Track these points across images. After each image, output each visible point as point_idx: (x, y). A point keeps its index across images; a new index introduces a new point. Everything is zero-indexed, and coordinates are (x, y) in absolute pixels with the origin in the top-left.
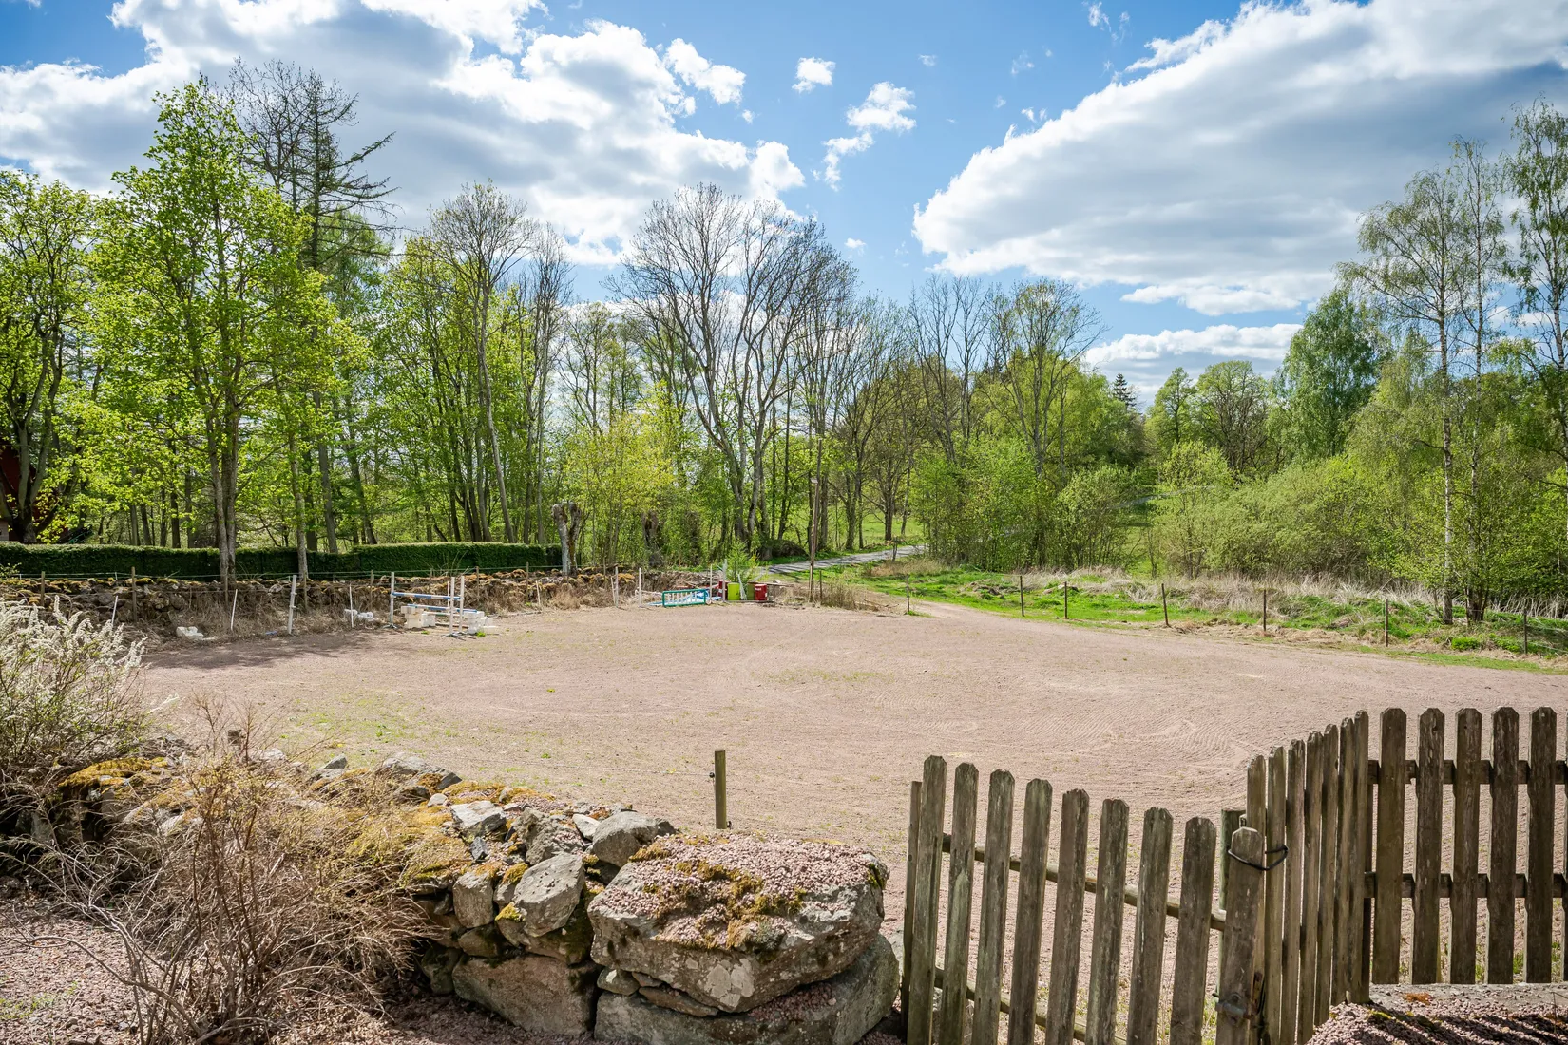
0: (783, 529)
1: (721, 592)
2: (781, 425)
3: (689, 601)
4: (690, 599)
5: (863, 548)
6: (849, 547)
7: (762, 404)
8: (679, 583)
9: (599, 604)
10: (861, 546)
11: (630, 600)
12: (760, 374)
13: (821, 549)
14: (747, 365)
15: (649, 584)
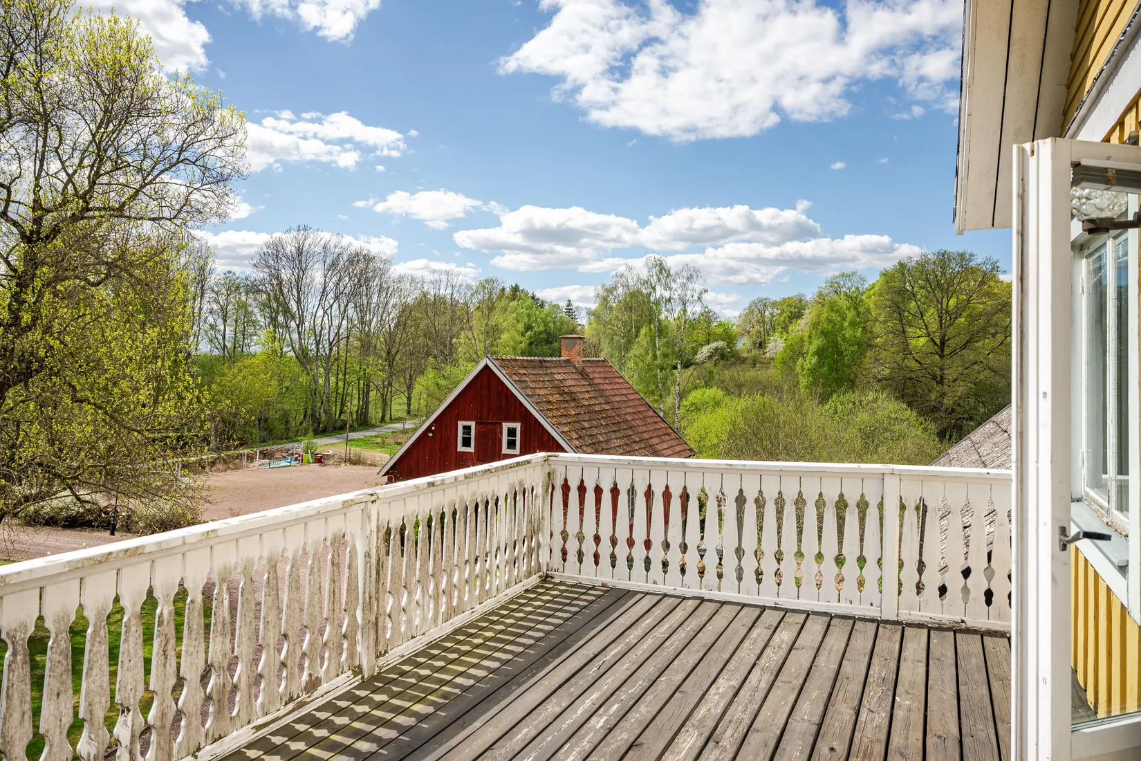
0: (341, 412)
1: (299, 459)
2: (343, 353)
3: (282, 465)
4: (283, 463)
5: (392, 420)
6: (383, 420)
7: (331, 344)
8: (278, 455)
9: (237, 468)
10: (391, 419)
11: (252, 465)
12: (330, 328)
13: (363, 422)
14: (323, 320)
15: (262, 456)
